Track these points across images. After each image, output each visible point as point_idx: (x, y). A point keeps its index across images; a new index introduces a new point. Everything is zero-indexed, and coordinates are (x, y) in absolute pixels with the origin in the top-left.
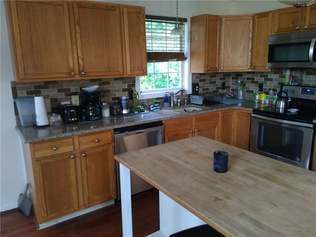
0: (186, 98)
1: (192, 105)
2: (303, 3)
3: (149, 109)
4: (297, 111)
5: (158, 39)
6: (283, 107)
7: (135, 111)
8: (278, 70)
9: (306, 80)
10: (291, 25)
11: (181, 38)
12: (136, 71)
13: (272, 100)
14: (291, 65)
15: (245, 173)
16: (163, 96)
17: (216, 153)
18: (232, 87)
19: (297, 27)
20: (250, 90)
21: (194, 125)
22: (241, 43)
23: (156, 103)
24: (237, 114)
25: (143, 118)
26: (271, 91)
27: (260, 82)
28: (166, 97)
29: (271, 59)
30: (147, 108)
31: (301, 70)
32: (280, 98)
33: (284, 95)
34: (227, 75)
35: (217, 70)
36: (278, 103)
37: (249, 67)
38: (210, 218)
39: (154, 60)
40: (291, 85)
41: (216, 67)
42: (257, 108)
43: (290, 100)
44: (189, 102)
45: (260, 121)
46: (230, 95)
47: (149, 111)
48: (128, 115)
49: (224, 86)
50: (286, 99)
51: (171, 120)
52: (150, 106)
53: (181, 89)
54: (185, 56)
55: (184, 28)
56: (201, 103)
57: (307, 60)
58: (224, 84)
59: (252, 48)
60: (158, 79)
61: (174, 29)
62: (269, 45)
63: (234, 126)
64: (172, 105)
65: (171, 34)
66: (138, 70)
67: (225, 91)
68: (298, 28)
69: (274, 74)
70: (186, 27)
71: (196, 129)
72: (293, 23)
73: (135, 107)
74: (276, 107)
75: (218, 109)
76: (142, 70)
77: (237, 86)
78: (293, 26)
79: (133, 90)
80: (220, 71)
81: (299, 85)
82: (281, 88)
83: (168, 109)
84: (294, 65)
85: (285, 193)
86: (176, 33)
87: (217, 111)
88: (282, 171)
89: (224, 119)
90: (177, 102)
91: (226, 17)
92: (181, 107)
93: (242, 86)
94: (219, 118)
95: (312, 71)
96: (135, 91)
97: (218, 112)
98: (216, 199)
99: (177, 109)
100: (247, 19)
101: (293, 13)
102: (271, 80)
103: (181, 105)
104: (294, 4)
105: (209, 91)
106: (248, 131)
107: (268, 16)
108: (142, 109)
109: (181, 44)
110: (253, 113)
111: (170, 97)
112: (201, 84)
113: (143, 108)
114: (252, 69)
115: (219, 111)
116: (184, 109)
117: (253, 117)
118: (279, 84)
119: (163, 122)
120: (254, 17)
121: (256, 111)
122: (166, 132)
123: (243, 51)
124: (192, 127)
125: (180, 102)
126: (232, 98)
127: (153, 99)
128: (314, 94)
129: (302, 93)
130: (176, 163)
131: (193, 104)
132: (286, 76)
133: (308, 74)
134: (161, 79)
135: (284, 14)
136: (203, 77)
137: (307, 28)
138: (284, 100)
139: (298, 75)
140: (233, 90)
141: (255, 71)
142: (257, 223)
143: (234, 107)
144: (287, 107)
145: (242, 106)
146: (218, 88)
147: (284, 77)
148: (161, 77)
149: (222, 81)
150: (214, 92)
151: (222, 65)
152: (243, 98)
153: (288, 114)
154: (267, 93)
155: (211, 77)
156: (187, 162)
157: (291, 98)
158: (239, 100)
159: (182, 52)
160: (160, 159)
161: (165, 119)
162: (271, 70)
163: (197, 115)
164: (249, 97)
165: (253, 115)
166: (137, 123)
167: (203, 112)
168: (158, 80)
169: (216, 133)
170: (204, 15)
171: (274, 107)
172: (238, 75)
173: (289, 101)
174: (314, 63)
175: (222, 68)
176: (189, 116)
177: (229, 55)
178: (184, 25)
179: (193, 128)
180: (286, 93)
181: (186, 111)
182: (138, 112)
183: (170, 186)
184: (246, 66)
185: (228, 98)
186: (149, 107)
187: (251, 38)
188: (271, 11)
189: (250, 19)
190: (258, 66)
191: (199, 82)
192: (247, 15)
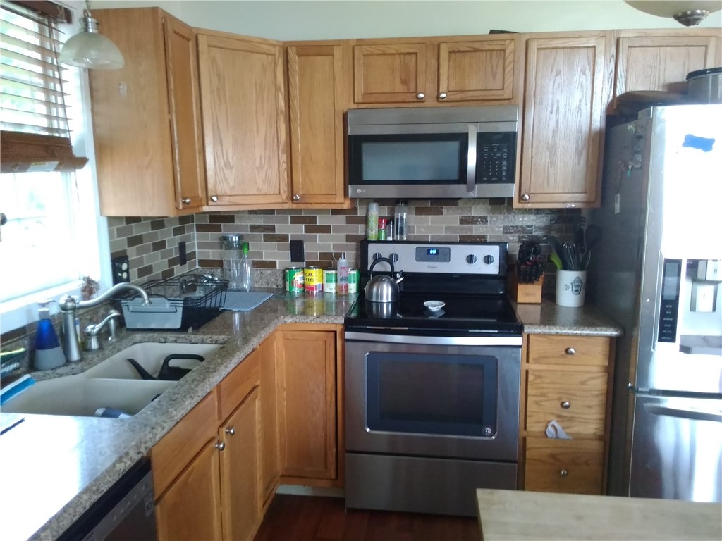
1: (138, 336)
6: (390, 300)
9: (418, 227)
10: (400, 88)
13: (348, 282)
18: (200, 254)
20: (264, 259)
22: (257, 123)
24: (286, 338)
26: (343, 261)
27: (292, 235)
28: (45, 326)
35: (201, 206)
36: (375, 290)
37: (284, 196)
40: (386, 242)
41: (198, 197)
43: (401, 279)
49: (183, 255)
50: (390, 276)
58: (182, 247)
59: (289, 141)
64: (75, 355)
67: (186, 269)
68: (422, 98)
72: (404, 82)
78: (405, 91)
80: (205, 209)
81: (409, 241)
84: (390, 192)
91: (208, 34)
92: (103, 353)
93: (246, 249)
95: (428, 205)
100: (268, 54)
101: (402, 56)
102: (326, 229)
107: (332, 55)
109: (49, 104)
112: (132, 253)
114: (297, 201)
118: (350, 238)
120: (286, 51)
123: (265, 148)
128: (448, 260)
129: (419, 259)
132: (370, 219)
133: (420, 211)
135: (378, 55)
136: (135, 230)
137: (444, 98)
138: (388, 281)
146: (170, 263)
147: (363, 220)
149: (178, 238)
150: (165, 274)
157: (403, 274)
159: (61, 135)
162: (351, 204)
164: (264, 281)
173: (398, 282)
174: (476, 187)
175: (215, 199)
177: (228, 158)
180: (391, 262)
184: (277, 192)
187: (281, 111)
188: (339, 43)
189: (274, 55)
190: (312, 192)
191: (127, 248)
192: (265, 40)
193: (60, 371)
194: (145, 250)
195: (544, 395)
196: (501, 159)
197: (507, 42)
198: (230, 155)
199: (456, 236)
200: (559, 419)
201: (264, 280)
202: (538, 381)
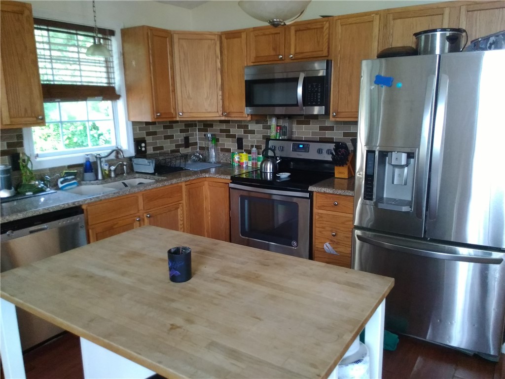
0: (125, 163)
1: (137, 175)
2: (281, 20)
3: (55, 186)
4: (289, 176)
5: (71, 62)
6: (271, 171)
7: (27, 192)
8: (260, 118)
9: (298, 132)
10: (272, 53)
11: (106, 61)
12: (22, 117)
13: (257, 161)
14: (279, 111)
15: (218, 276)
16: (82, 161)
17: (172, 250)
18: (200, 143)
19: (279, 55)
20: (226, 147)
21: (141, 207)
22: (205, 75)
23: (68, 174)
24: (209, 185)
25: (43, 203)
26: (254, 149)
27: (238, 135)
28: (88, 163)
29: (249, 102)
30: (52, 184)
31: (290, 117)
32: (266, 158)
33: (270, 153)
34: (190, 125)
35: (173, 118)
36: (263, 165)
37: (220, 113)
38: (160, 362)
39: (58, 97)
40: (279, 140)
41: (171, 113)
42: (238, 174)
43: (280, 161)
44: (131, 171)
45: (242, 193)
46: (198, 157)
47: (56, 189)
48: (11, 199)
49: (187, 143)
50: (273, 159)
51: (99, 203)
52: (57, 180)
53: (115, 148)
54: (118, 93)
55: (111, 45)
56: (152, 171)
57: (296, 103)
58: (187, 139)
59: (222, 84)
60: (76, 131)
61: (91, 46)
62: (246, 81)
63: (207, 205)
64: (100, 177)
65: (87, 54)
66: (27, 115)
67: (189, 150)
68: (281, 58)
69: (256, 123)
70: (115, 44)
71: (145, 215)
72: (275, 49)
73: (25, 185)
74: (262, 172)
75: (180, 179)
76: (33, 116)
77: (207, 142)
78: (275, 54)
79: (18, 152)
80: (178, 119)
81: (289, 140)
82: (267, 144)
83: (93, 184)
85: (273, 297)
86: (96, 53)
87: (178, 183)
88: (268, 265)
89: (190, 194)
90: (110, 171)
91: (179, 33)
92: (117, 179)
93: (213, 141)
94: (181, 192)
95: (303, 119)
96: (24, 154)
97: (180, 184)
98: (171, 329)
99: (109, 183)
100: (212, 40)
102: (253, 132)
103: (117, 175)
104: (270, 21)
105: (164, 150)
106: (227, 209)
107: (241, 37)
108: (40, 186)
109: (108, 72)
110: (231, 183)
111: (95, 163)
112: (149, 139)
113: (42, 185)
114: (226, 116)
115: (181, 182)
116: (123, 181)
117: (233, 188)
118: (264, 137)
119: (84, 207)
120: (221, 37)
121: (235, 180)
122: (90, 224)
123: (210, 88)
124: (138, 211)
125: (115, 171)
126: (200, 160)
127: (63, 168)
128: (308, 152)
129: (294, 150)
130: (104, 277)
131: (137, 173)
132: (272, 127)
133: (299, 123)
134: (83, 132)
135: (261, 35)
136: (151, 129)
137: (293, 58)
138: (272, 161)
139: (287, 125)
140: (202, 148)
141: (229, 119)
142: (233, 354)
143: (204, 175)
144: (276, 171)
145: (217, 172)
146: (177, 146)
147: (269, 128)
148: (81, 128)
149: (184, 135)
150: (172, 151)
151: (180, 108)
152: (217, 160)
153: (278, 181)
154: (249, 152)
155: (165, 127)
156: (124, 274)
157: (281, 158)
158: (212, 163)
159: (111, 85)
160: (74, 275)
161: (86, 202)
162: (251, 118)
163: (145, 190)
165: (232, 185)
166: (30, 213)
167: (155, 186)
168: (76, 133)
169: (179, 217)
170: (143, 27)
171: (259, 172)
172: (207, 125)
173: (277, 162)
174: (304, 108)
175: (181, 114)
176: (131, 194)
177: (189, 94)
178: (110, 40)
179: (140, 214)
180: (273, 151)
181: (126, 186)
182: (32, 193)
183: (91, 321)
184: (216, 111)
185: (194, 161)
186: (54, 182)
187: (219, 69)
188: (244, 30)
189: (215, 40)
190: (233, 111)
191: (145, 137)
192: (210, 32)
193: (92, 182)
194: (159, 138)
195: (323, 228)
196: (317, 92)
197: (325, 22)
198: (190, 92)
199: (317, 138)
200: (330, 242)
201: (225, 158)
202: (321, 219)
